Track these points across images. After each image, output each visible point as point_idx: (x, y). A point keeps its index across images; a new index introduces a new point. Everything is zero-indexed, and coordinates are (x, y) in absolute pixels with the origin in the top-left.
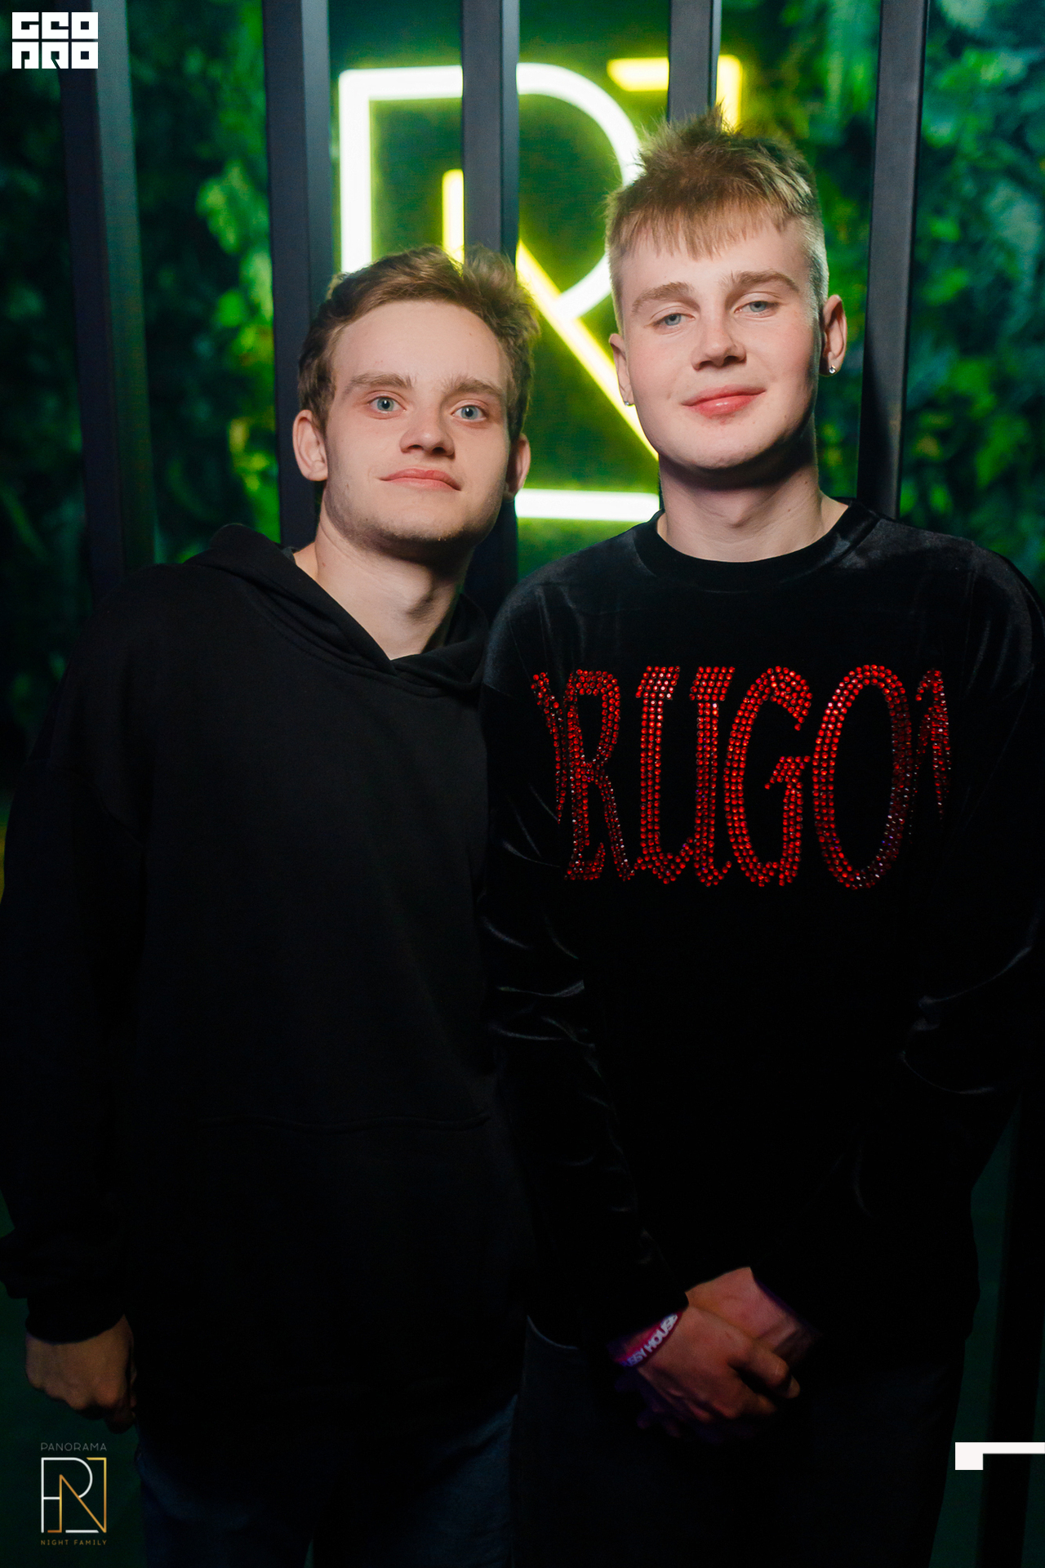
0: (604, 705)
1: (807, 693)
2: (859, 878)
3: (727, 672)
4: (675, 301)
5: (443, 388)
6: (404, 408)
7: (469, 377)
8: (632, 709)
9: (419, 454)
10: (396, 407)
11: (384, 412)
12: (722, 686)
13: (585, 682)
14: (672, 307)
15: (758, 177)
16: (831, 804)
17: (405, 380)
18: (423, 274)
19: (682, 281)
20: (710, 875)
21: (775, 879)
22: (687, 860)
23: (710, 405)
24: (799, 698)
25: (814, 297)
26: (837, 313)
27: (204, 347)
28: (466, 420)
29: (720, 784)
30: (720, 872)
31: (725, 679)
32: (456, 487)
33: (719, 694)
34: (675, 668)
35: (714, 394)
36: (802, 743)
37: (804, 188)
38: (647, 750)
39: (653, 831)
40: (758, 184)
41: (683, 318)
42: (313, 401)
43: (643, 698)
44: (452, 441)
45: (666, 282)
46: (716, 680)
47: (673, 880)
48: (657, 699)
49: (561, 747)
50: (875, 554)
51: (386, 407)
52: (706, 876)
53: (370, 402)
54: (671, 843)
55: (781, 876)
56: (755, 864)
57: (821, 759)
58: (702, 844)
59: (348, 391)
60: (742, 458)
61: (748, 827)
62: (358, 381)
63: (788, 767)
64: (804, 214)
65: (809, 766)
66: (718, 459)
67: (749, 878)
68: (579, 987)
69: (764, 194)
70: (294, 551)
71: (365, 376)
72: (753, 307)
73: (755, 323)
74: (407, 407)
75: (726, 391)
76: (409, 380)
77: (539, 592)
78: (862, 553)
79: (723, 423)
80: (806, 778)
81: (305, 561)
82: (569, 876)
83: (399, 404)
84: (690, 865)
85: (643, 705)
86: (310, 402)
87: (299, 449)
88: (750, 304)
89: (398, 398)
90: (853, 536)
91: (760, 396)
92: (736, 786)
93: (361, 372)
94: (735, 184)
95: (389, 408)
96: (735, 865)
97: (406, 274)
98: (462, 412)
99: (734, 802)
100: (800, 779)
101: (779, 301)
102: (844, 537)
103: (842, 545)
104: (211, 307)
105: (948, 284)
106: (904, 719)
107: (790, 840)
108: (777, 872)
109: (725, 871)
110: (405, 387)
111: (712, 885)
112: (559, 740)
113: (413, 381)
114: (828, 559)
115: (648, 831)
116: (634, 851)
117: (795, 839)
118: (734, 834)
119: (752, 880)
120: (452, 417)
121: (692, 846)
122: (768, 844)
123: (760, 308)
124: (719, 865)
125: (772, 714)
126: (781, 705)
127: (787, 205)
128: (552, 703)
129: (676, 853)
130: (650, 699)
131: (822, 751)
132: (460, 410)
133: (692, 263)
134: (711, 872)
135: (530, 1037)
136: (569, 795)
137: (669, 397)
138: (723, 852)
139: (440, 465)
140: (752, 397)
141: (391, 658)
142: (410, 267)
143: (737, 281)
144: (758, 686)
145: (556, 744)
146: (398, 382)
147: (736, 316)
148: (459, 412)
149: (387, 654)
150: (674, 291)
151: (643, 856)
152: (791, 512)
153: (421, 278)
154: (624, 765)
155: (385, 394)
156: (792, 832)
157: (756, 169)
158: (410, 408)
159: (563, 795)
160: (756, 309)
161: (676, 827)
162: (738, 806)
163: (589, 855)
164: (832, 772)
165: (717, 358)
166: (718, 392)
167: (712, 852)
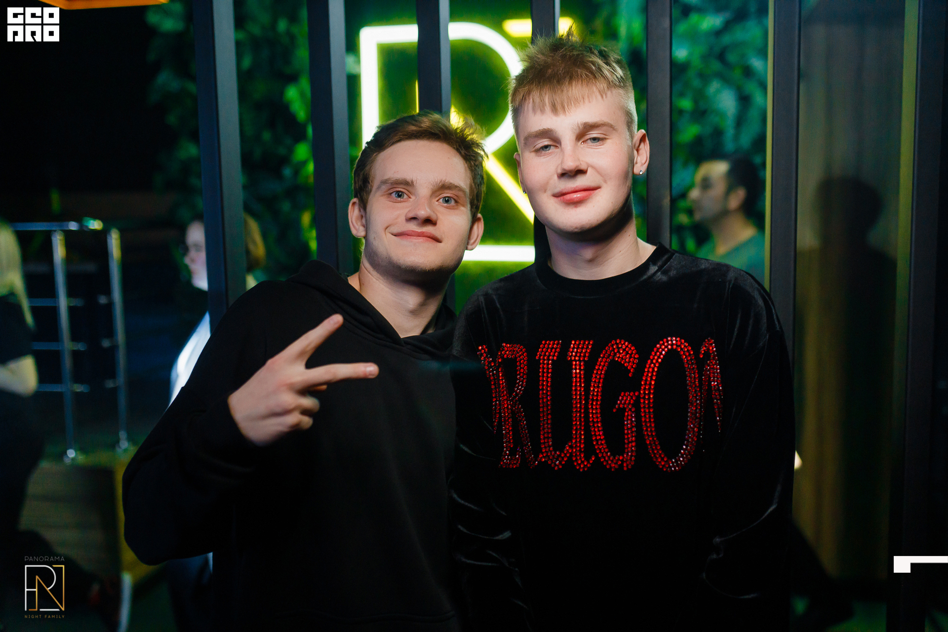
0: (518, 364)
1: (635, 354)
2: (671, 465)
3: (589, 343)
4: (546, 138)
5: (432, 187)
6: (410, 198)
7: (446, 181)
8: (534, 366)
9: (415, 222)
10: (405, 196)
11: (399, 199)
12: (586, 352)
13: (507, 350)
14: (546, 142)
15: (592, 69)
16: (652, 420)
17: (410, 182)
18: (422, 125)
19: (549, 128)
20: (582, 464)
21: (621, 466)
22: (568, 455)
23: (568, 197)
24: (630, 357)
25: (628, 133)
26: (642, 139)
27: (287, 172)
28: (446, 205)
29: (586, 408)
30: (588, 462)
31: (587, 348)
32: (438, 240)
33: (585, 356)
34: (559, 341)
35: (570, 190)
36: (634, 384)
37: (620, 72)
38: (543, 389)
39: (548, 438)
40: (592, 72)
41: (552, 147)
42: (360, 195)
43: (540, 359)
44: (437, 215)
45: (541, 128)
46: (582, 348)
47: (561, 467)
48: (549, 360)
49: (496, 388)
50: (673, 273)
51: (399, 196)
52: (579, 465)
53: (391, 194)
54: (559, 445)
55: (625, 465)
56: (609, 457)
57: (644, 393)
58: (576, 446)
59: (379, 188)
60: (588, 226)
61: (604, 434)
62: (384, 182)
63: (625, 399)
64: (620, 87)
65: (638, 397)
66: (574, 227)
67: (606, 466)
68: (507, 534)
69: (595, 77)
70: (348, 276)
71: (389, 179)
72: (592, 141)
73: (593, 150)
74: (411, 197)
75: (577, 189)
76: (412, 182)
77: (482, 299)
78: (665, 273)
79: (576, 207)
80: (637, 404)
81: (354, 281)
82: (501, 465)
83: (407, 195)
84: (570, 458)
85: (540, 364)
86: (358, 195)
87: (351, 219)
88: (590, 139)
89: (406, 192)
90: (659, 263)
91: (597, 191)
92: (595, 412)
93: (386, 177)
94: (579, 73)
95: (402, 197)
96: (598, 458)
97: (413, 125)
98: (443, 200)
99: (595, 420)
100: (633, 405)
101: (607, 137)
102: (654, 264)
103: (653, 269)
104: (291, 150)
105: (689, 132)
106: (693, 368)
107: (629, 442)
108: (622, 461)
109: (591, 462)
110: (410, 185)
111: (584, 470)
112: (494, 384)
113: (415, 183)
114: (645, 277)
115: (544, 438)
116: (537, 450)
117: (632, 442)
118: (596, 439)
119: (608, 467)
120: (437, 203)
121: (571, 447)
122: (616, 444)
123: (596, 141)
124: (587, 458)
125: (615, 368)
126: (621, 362)
127: (609, 83)
128: (490, 362)
129: (562, 451)
130: (544, 360)
131: (645, 389)
132: (442, 199)
133: (555, 118)
134: (582, 462)
135: (479, 563)
136: (501, 417)
137: (545, 191)
138: (589, 449)
139: (429, 229)
140: (592, 192)
141: (402, 336)
142: (416, 121)
143: (581, 127)
144: (607, 351)
145: (493, 387)
146: (408, 184)
147: (582, 146)
148: (441, 200)
149: (400, 335)
150: (546, 133)
151: (543, 453)
152: (621, 252)
153: (422, 127)
154: (530, 398)
155: (399, 189)
156: (630, 437)
157: (590, 64)
158: (413, 197)
159: (498, 416)
160: (594, 141)
161: (562, 436)
162: (597, 422)
163: (513, 453)
164: (651, 401)
165: (570, 171)
166: (573, 190)
167: (583, 450)
